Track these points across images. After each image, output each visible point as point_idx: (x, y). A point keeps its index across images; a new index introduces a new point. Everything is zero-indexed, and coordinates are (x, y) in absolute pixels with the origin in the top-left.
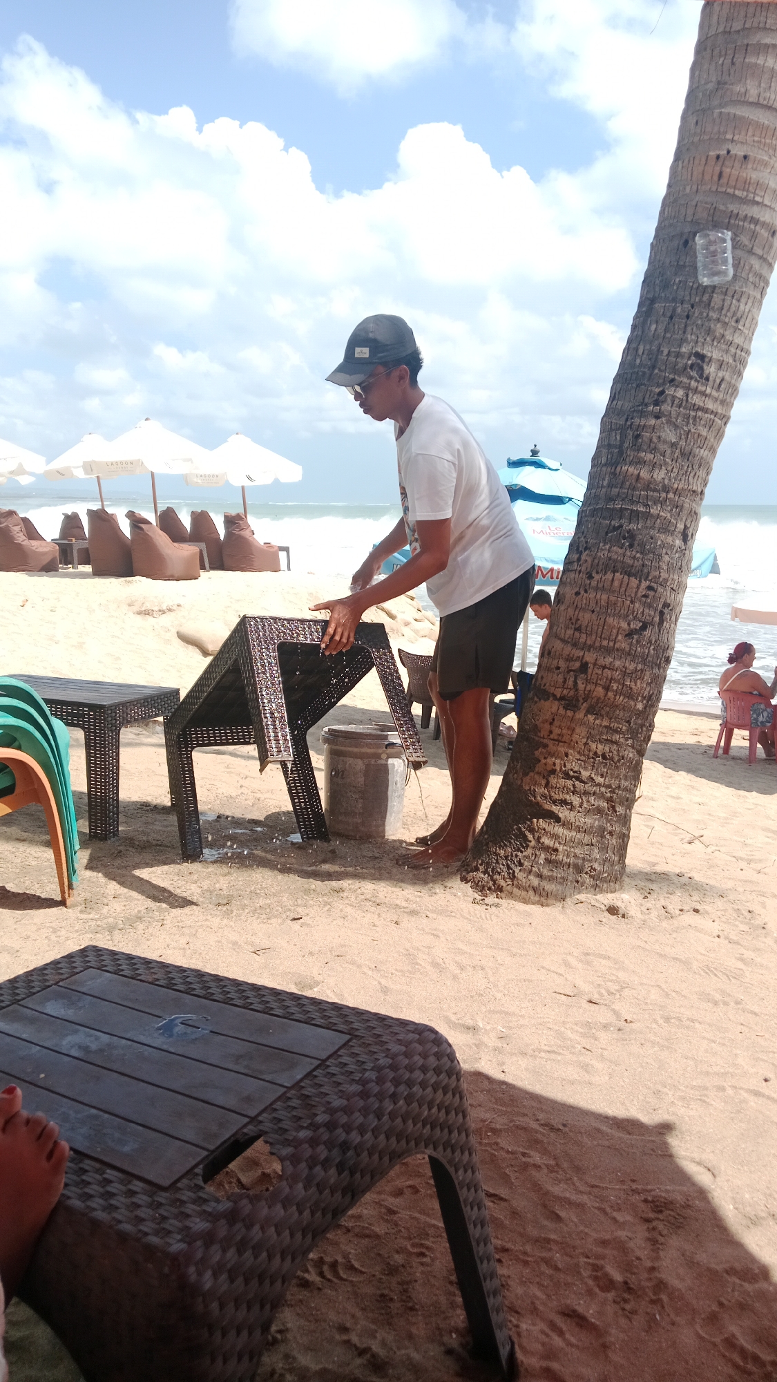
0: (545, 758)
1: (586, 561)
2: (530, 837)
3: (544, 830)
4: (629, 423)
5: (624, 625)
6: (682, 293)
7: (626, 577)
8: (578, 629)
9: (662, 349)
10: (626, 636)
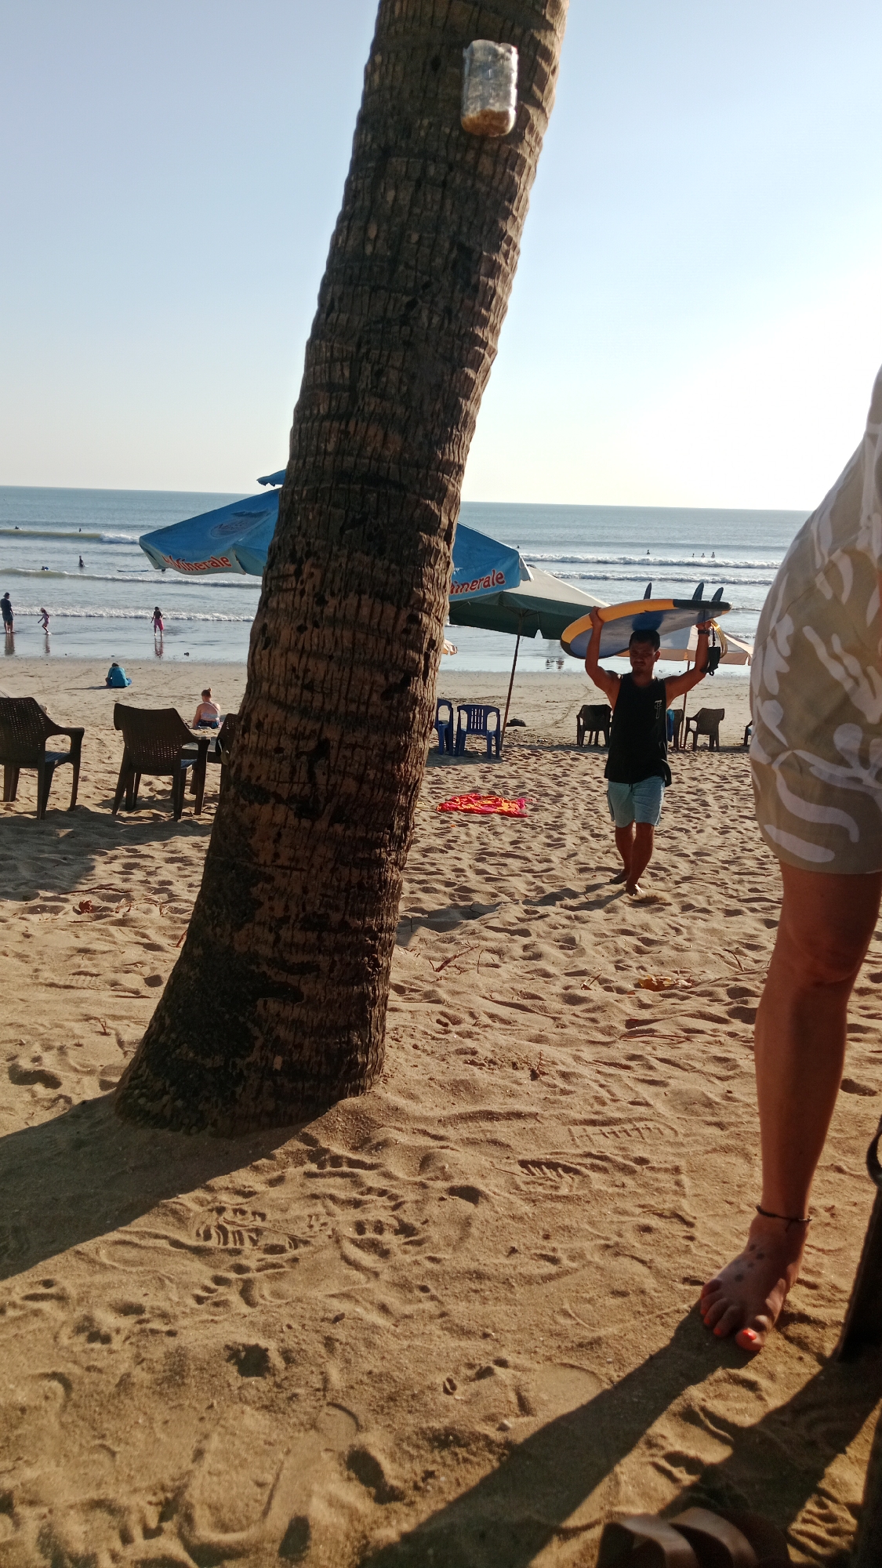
0: (271, 899)
1: (311, 575)
2: (256, 1032)
3: (278, 1015)
4: (363, 350)
5: (380, 679)
6: (435, 144)
7: (378, 600)
8: (309, 687)
9: (408, 232)
10: (382, 695)
